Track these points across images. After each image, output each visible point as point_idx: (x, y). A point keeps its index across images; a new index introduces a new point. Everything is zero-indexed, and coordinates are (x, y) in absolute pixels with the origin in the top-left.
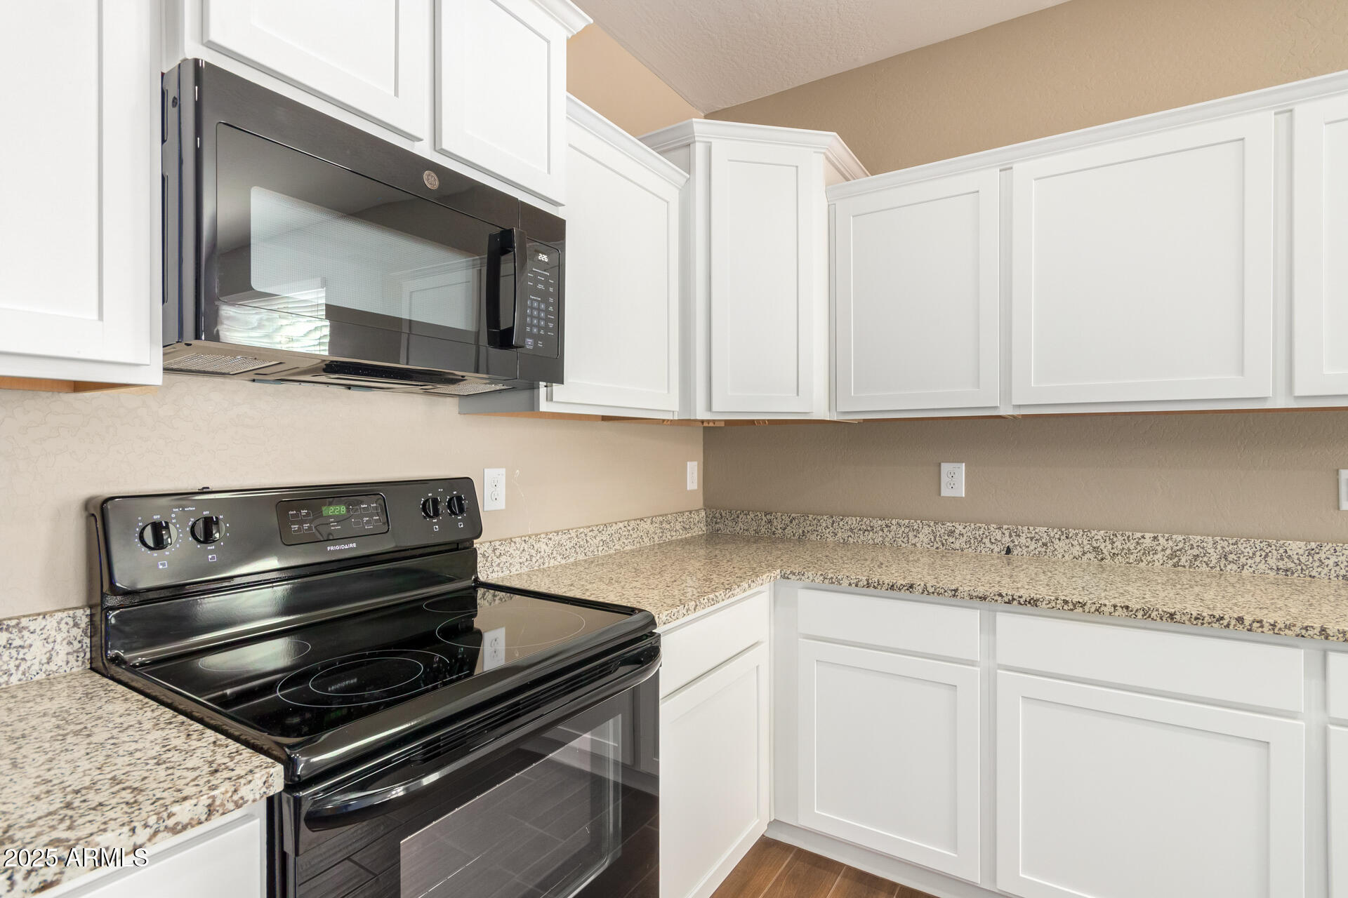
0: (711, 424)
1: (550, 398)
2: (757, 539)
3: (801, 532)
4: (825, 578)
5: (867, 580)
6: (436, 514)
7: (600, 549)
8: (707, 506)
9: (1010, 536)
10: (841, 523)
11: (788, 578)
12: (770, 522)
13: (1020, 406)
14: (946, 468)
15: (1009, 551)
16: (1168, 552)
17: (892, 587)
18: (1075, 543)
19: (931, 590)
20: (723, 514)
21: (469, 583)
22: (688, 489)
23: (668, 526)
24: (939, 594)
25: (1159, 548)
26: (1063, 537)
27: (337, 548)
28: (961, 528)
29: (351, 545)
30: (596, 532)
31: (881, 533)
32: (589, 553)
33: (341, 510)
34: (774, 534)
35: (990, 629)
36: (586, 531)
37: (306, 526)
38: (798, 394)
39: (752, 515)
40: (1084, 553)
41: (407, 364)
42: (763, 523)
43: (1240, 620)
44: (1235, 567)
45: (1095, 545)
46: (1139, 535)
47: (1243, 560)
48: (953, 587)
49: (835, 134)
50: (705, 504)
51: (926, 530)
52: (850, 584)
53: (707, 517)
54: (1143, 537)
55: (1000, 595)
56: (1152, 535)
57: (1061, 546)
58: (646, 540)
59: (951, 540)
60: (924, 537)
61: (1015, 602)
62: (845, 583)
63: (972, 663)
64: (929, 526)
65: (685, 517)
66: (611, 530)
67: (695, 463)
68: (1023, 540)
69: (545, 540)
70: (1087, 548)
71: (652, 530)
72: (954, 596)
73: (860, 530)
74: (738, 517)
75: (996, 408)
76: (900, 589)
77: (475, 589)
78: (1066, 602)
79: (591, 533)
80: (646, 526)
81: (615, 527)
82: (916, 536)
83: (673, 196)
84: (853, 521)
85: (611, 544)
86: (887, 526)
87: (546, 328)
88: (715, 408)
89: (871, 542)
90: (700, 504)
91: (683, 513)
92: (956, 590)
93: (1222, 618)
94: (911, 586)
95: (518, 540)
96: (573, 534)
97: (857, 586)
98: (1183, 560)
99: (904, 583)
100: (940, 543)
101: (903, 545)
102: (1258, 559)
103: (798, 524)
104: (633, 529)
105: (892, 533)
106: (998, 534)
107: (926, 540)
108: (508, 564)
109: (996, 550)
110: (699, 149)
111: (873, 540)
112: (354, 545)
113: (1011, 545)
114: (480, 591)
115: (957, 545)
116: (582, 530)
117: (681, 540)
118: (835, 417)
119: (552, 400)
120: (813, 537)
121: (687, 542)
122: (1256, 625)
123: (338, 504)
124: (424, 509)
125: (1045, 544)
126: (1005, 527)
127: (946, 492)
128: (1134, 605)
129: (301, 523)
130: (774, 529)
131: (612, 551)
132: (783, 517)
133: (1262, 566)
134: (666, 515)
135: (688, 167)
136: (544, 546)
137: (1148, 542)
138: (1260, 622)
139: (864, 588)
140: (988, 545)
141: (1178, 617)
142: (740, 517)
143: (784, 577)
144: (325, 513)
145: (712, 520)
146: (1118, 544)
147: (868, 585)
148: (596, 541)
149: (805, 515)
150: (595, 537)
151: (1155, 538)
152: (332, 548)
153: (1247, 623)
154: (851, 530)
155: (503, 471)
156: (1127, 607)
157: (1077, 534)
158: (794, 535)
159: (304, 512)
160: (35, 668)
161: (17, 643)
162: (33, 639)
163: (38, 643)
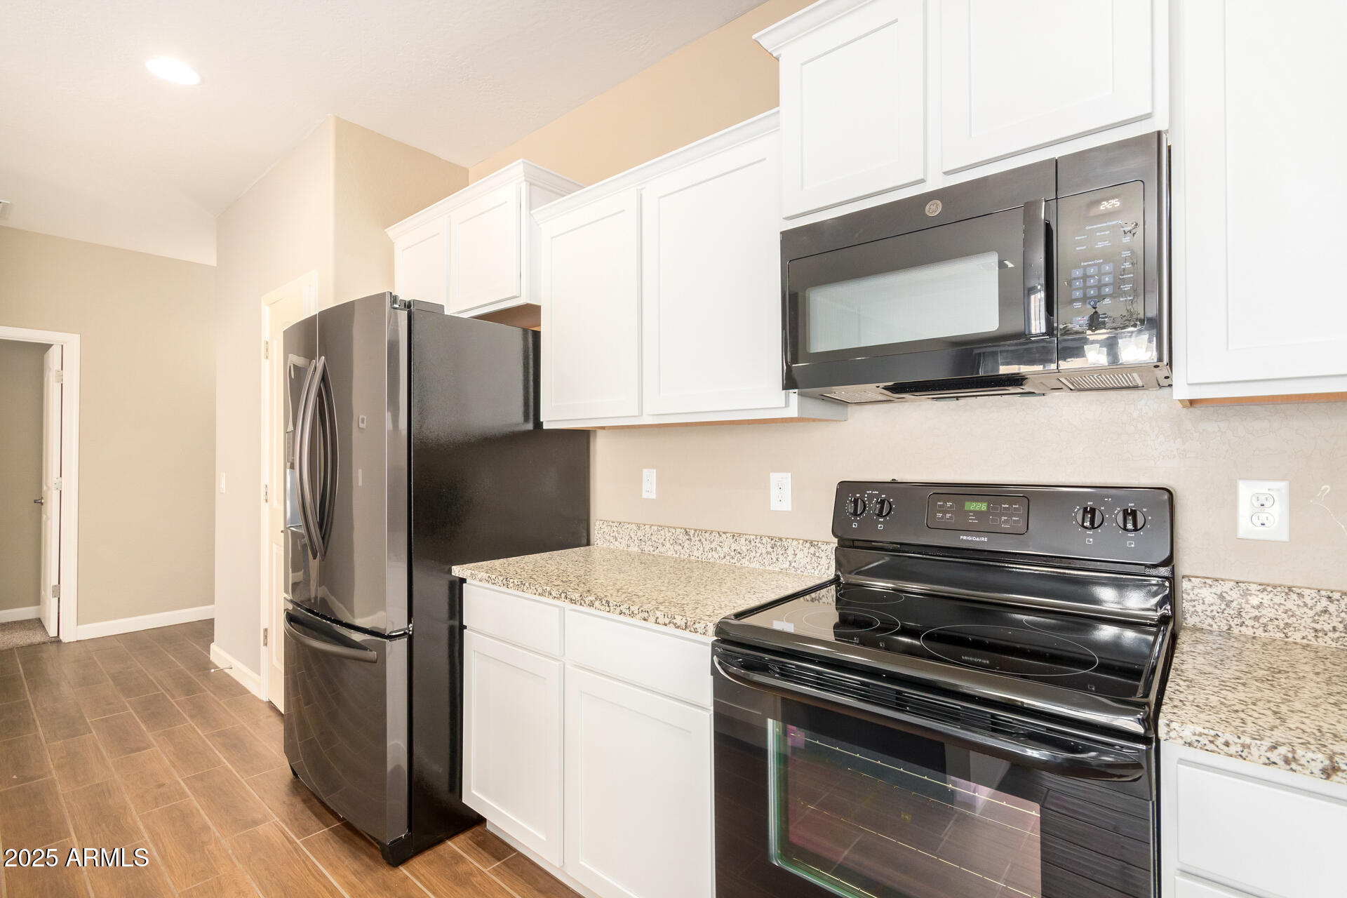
27: (969, 538)
29: (983, 539)
33: (982, 506)
37: (948, 515)
112: (986, 539)
123: (982, 501)
129: (945, 512)
144: (967, 508)
152: (965, 538)
159: (949, 504)
160: (823, 570)
161: (817, 554)
162: (822, 554)
163: (824, 558)
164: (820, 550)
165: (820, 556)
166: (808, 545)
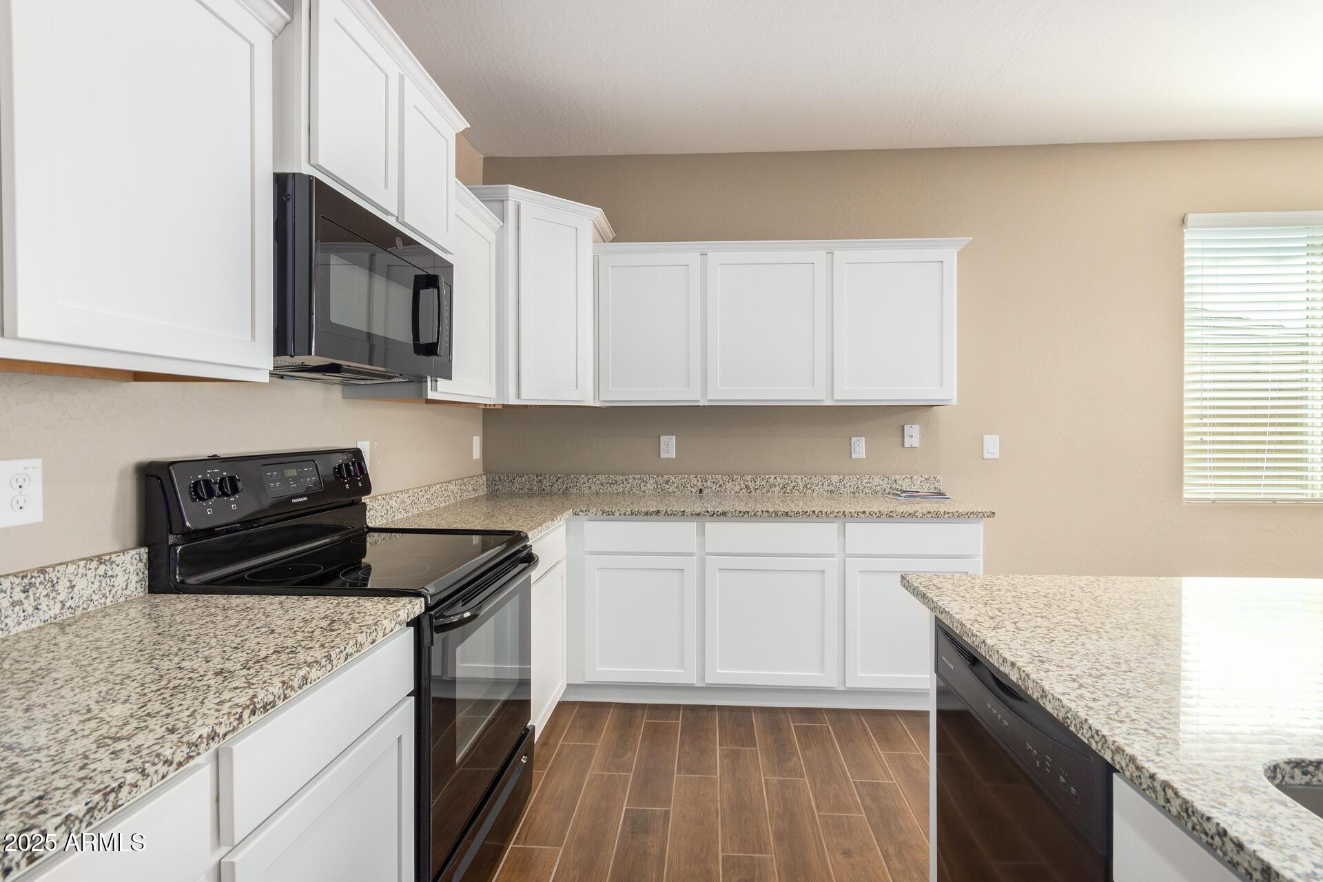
0: (492, 407)
1: (435, 389)
2: (530, 495)
3: (565, 487)
4: (603, 512)
5: (631, 511)
7: (426, 505)
8: (487, 472)
9: (702, 481)
10: (594, 480)
11: (578, 515)
12: (540, 481)
13: (711, 400)
14: (664, 439)
15: (701, 491)
16: (781, 485)
17: (647, 514)
18: (736, 484)
19: (670, 513)
20: (502, 477)
22: (474, 458)
23: (465, 488)
24: (674, 515)
25: (777, 484)
26: (730, 481)
27: (297, 501)
28: (673, 478)
29: (304, 498)
30: (424, 492)
31: (622, 485)
32: (420, 509)
34: (544, 490)
35: (702, 532)
36: (418, 490)
37: (278, 484)
38: (577, 387)
39: (526, 477)
40: (741, 490)
41: (370, 364)
42: (535, 483)
43: (814, 512)
45: (747, 484)
46: (767, 477)
47: (813, 487)
48: (682, 510)
49: (601, 209)
50: (484, 471)
51: (652, 481)
52: (620, 515)
53: (487, 480)
54: (770, 478)
55: (708, 512)
56: (774, 476)
57: (728, 485)
58: (452, 498)
59: (667, 486)
60: (650, 485)
61: (715, 515)
62: (617, 514)
63: (691, 554)
64: (654, 478)
65: (474, 480)
66: (432, 490)
67: (478, 437)
68: (709, 484)
69: (395, 498)
70: (743, 486)
71: (455, 491)
72: (683, 515)
73: (608, 483)
74: (514, 479)
75: (698, 401)
76: (651, 514)
78: (740, 512)
79: (421, 493)
80: (452, 487)
81: (435, 488)
82: (645, 486)
83: (492, 237)
84: (602, 478)
85: (432, 502)
86: (626, 480)
87: (446, 342)
88: (521, 397)
89: (615, 492)
90: (480, 471)
91: (473, 477)
92: (684, 512)
93: (807, 512)
94: (658, 512)
95: (379, 498)
97: (624, 515)
98: (788, 489)
99: (654, 510)
100: (660, 490)
101: (637, 492)
102: (820, 486)
103: (563, 482)
104: (445, 490)
105: (630, 484)
106: (695, 481)
107: (651, 488)
108: (374, 517)
109: (694, 491)
111: (617, 490)
112: (306, 498)
113: (702, 488)
114: (371, 538)
115: (671, 490)
116: (415, 490)
117: (472, 499)
118: (598, 405)
119: (436, 391)
120: (574, 491)
121: (476, 500)
122: (820, 513)
124: (339, 472)
125: (721, 486)
126: (699, 476)
127: (663, 455)
128: (771, 510)
129: (275, 481)
130: (543, 487)
131: (433, 508)
132: (551, 478)
133: (822, 490)
134: (463, 479)
135: (503, 217)
136: (394, 503)
137: (772, 480)
138: (821, 512)
139: (630, 516)
140: (689, 488)
141: (789, 514)
142: (516, 479)
143: (576, 514)
145: (491, 483)
146: (758, 483)
147: (632, 514)
148: (424, 499)
149: (568, 475)
150: (423, 496)
151: (775, 478)
152: (294, 500)
153: (816, 513)
154: (602, 484)
155: (368, 443)
156: (768, 511)
157: (737, 478)
158: (559, 490)
160: (119, 592)
161: (110, 573)
162: (118, 570)
163: (121, 574)
164: (114, 566)
165: (114, 575)
166: (94, 564)
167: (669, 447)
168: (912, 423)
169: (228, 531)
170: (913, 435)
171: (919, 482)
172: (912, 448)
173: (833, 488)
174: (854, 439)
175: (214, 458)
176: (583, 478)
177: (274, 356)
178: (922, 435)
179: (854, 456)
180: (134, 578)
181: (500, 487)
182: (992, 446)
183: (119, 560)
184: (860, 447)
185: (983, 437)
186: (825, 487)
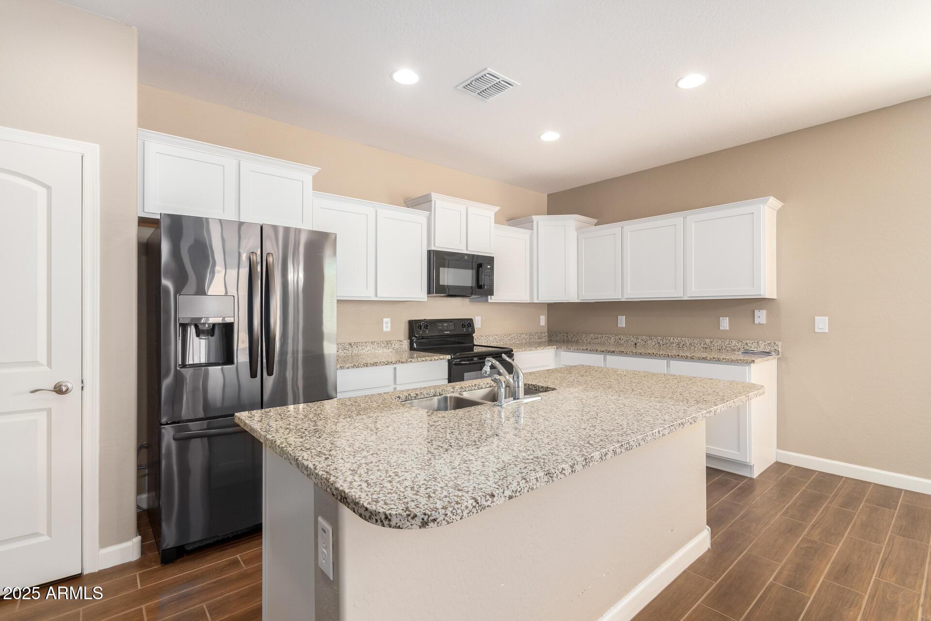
1: (491, 299)
2: (564, 341)
3: (577, 339)
4: (567, 348)
6: (465, 327)
7: (508, 341)
8: (549, 331)
9: (636, 339)
10: (589, 336)
14: (619, 317)
15: (636, 344)
16: (677, 343)
17: (583, 350)
18: (653, 341)
19: (592, 350)
20: (553, 334)
21: (472, 345)
22: (542, 325)
23: (533, 336)
25: (675, 342)
26: (650, 339)
27: (446, 332)
28: (623, 337)
31: (600, 339)
32: (504, 342)
33: (447, 324)
38: (565, 294)
39: (562, 334)
40: (655, 344)
42: (566, 337)
43: (653, 354)
44: (693, 347)
45: (658, 341)
47: (695, 345)
51: (613, 338)
53: (547, 334)
54: (670, 339)
55: (606, 350)
57: (649, 342)
58: (525, 340)
59: (620, 341)
61: (610, 352)
62: (572, 349)
65: (539, 334)
66: (512, 336)
67: (543, 316)
68: (639, 341)
70: (656, 342)
71: (527, 337)
73: (594, 338)
74: (558, 335)
75: (621, 299)
77: (473, 346)
78: (620, 351)
79: (506, 336)
80: (525, 336)
82: (610, 340)
83: (527, 239)
84: (592, 335)
85: (512, 340)
86: (602, 337)
87: (490, 283)
88: (539, 299)
90: (546, 331)
93: (650, 353)
95: (484, 336)
96: (499, 336)
99: (585, 348)
100: (617, 342)
101: (607, 343)
102: (699, 345)
104: (521, 336)
105: (604, 339)
106: (633, 339)
107: (613, 341)
108: (481, 342)
109: (632, 344)
110: (535, 223)
111: (598, 342)
112: (449, 332)
113: (636, 342)
114: (475, 347)
115: (621, 343)
116: (504, 335)
118: (580, 301)
120: (580, 341)
121: (539, 342)
124: (462, 326)
125: (645, 342)
126: (635, 337)
127: (619, 325)
129: (440, 327)
130: (568, 338)
131: (512, 342)
132: (572, 334)
133: (700, 347)
134: (533, 333)
135: (532, 229)
136: (491, 339)
137: (672, 340)
140: (630, 342)
141: (642, 353)
143: (557, 348)
144: (443, 325)
145: (549, 335)
146: (664, 341)
147: (577, 349)
149: (578, 334)
151: (674, 339)
153: (655, 354)
154: (592, 338)
155: (480, 317)
157: (654, 338)
160: (404, 349)
162: (403, 344)
167: (622, 321)
168: (760, 309)
169: (428, 338)
170: (761, 317)
171: (763, 345)
172: (760, 324)
173: (707, 346)
174: (721, 318)
175: (425, 319)
176: (584, 336)
177: (428, 294)
178: (768, 316)
179: (721, 328)
180: (407, 346)
181: (552, 338)
182: (822, 324)
183: (404, 341)
184: (725, 323)
185: (814, 318)
186: (702, 345)
